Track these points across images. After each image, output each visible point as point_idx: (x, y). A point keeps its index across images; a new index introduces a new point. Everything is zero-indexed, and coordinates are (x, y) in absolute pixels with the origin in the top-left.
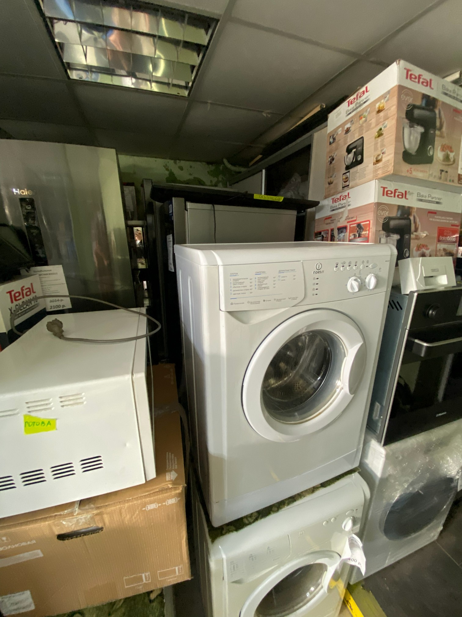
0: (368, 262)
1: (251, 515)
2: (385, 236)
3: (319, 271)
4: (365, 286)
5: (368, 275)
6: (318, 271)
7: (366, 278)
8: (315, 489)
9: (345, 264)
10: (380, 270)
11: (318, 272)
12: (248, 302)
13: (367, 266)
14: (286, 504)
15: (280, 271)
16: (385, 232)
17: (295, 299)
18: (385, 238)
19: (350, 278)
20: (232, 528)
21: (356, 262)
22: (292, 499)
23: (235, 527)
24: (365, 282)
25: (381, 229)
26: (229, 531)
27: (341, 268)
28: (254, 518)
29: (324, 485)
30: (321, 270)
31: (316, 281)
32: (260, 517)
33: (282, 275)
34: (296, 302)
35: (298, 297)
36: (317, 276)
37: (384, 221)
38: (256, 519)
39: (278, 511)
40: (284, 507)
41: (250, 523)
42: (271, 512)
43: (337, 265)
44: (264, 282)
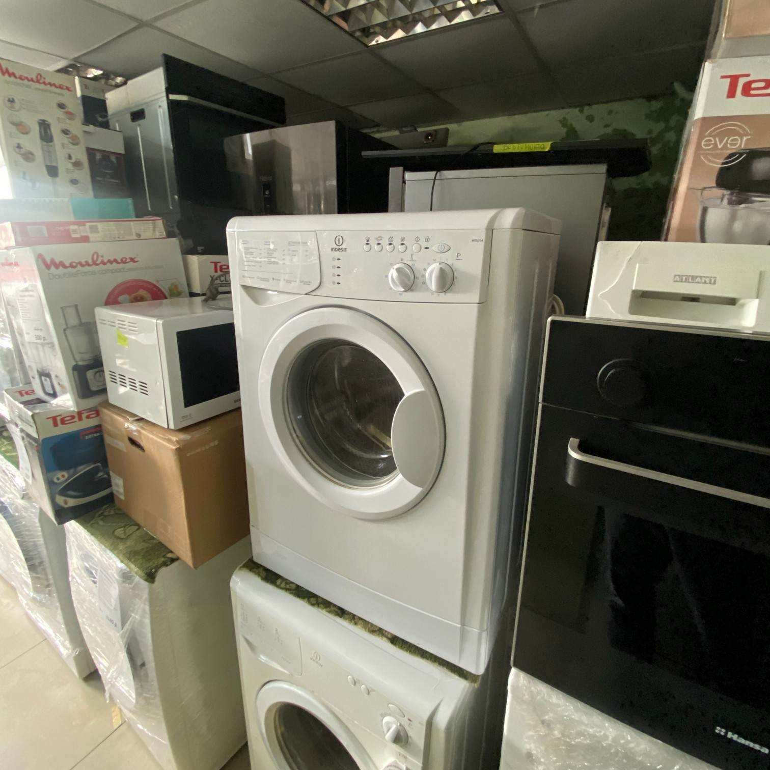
0: (427, 240)
1: (288, 582)
2: (725, 201)
3: (341, 247)
4: (424, 283)
5: (429, 264)
6: (338, 247)
7: (425, 270)
8: (378, 632)
9: (381, 240)
10: (459, 258)
11: (339, 250)
12: (258, 278)
13: (427, 248)
14: (328, 609)
15: (289, 243)
16: (727, 192)
17: (308, 283)
18: (729, 207)
19: (392, 264)
20: (264, 574)
21: (403, 239)
22: (341, 612)
23: (267, 575)
24: (424, 276)
25: (714, 185)
26: (258, 574)
27: (377, 248)
28: (288, 586)
29: (395, 640)
30: (343, 246)
31: (337, 263)
32: (291, 592)
33: (292, 248)
34: (309, 289)
35: (311, 282)
36: (337, 254)
37: (723, 164)
38: (286, 590)
39: (313, 605)
40: (322, 609)
41: (278, 587)
42: (306, 599)
43: (368, 241)
44: (273, 256)
